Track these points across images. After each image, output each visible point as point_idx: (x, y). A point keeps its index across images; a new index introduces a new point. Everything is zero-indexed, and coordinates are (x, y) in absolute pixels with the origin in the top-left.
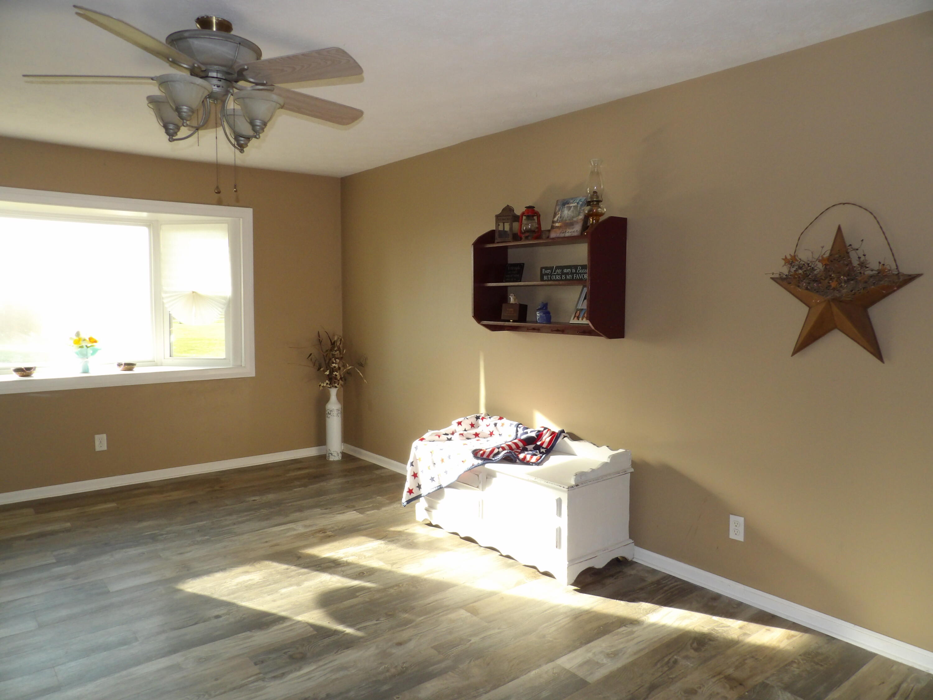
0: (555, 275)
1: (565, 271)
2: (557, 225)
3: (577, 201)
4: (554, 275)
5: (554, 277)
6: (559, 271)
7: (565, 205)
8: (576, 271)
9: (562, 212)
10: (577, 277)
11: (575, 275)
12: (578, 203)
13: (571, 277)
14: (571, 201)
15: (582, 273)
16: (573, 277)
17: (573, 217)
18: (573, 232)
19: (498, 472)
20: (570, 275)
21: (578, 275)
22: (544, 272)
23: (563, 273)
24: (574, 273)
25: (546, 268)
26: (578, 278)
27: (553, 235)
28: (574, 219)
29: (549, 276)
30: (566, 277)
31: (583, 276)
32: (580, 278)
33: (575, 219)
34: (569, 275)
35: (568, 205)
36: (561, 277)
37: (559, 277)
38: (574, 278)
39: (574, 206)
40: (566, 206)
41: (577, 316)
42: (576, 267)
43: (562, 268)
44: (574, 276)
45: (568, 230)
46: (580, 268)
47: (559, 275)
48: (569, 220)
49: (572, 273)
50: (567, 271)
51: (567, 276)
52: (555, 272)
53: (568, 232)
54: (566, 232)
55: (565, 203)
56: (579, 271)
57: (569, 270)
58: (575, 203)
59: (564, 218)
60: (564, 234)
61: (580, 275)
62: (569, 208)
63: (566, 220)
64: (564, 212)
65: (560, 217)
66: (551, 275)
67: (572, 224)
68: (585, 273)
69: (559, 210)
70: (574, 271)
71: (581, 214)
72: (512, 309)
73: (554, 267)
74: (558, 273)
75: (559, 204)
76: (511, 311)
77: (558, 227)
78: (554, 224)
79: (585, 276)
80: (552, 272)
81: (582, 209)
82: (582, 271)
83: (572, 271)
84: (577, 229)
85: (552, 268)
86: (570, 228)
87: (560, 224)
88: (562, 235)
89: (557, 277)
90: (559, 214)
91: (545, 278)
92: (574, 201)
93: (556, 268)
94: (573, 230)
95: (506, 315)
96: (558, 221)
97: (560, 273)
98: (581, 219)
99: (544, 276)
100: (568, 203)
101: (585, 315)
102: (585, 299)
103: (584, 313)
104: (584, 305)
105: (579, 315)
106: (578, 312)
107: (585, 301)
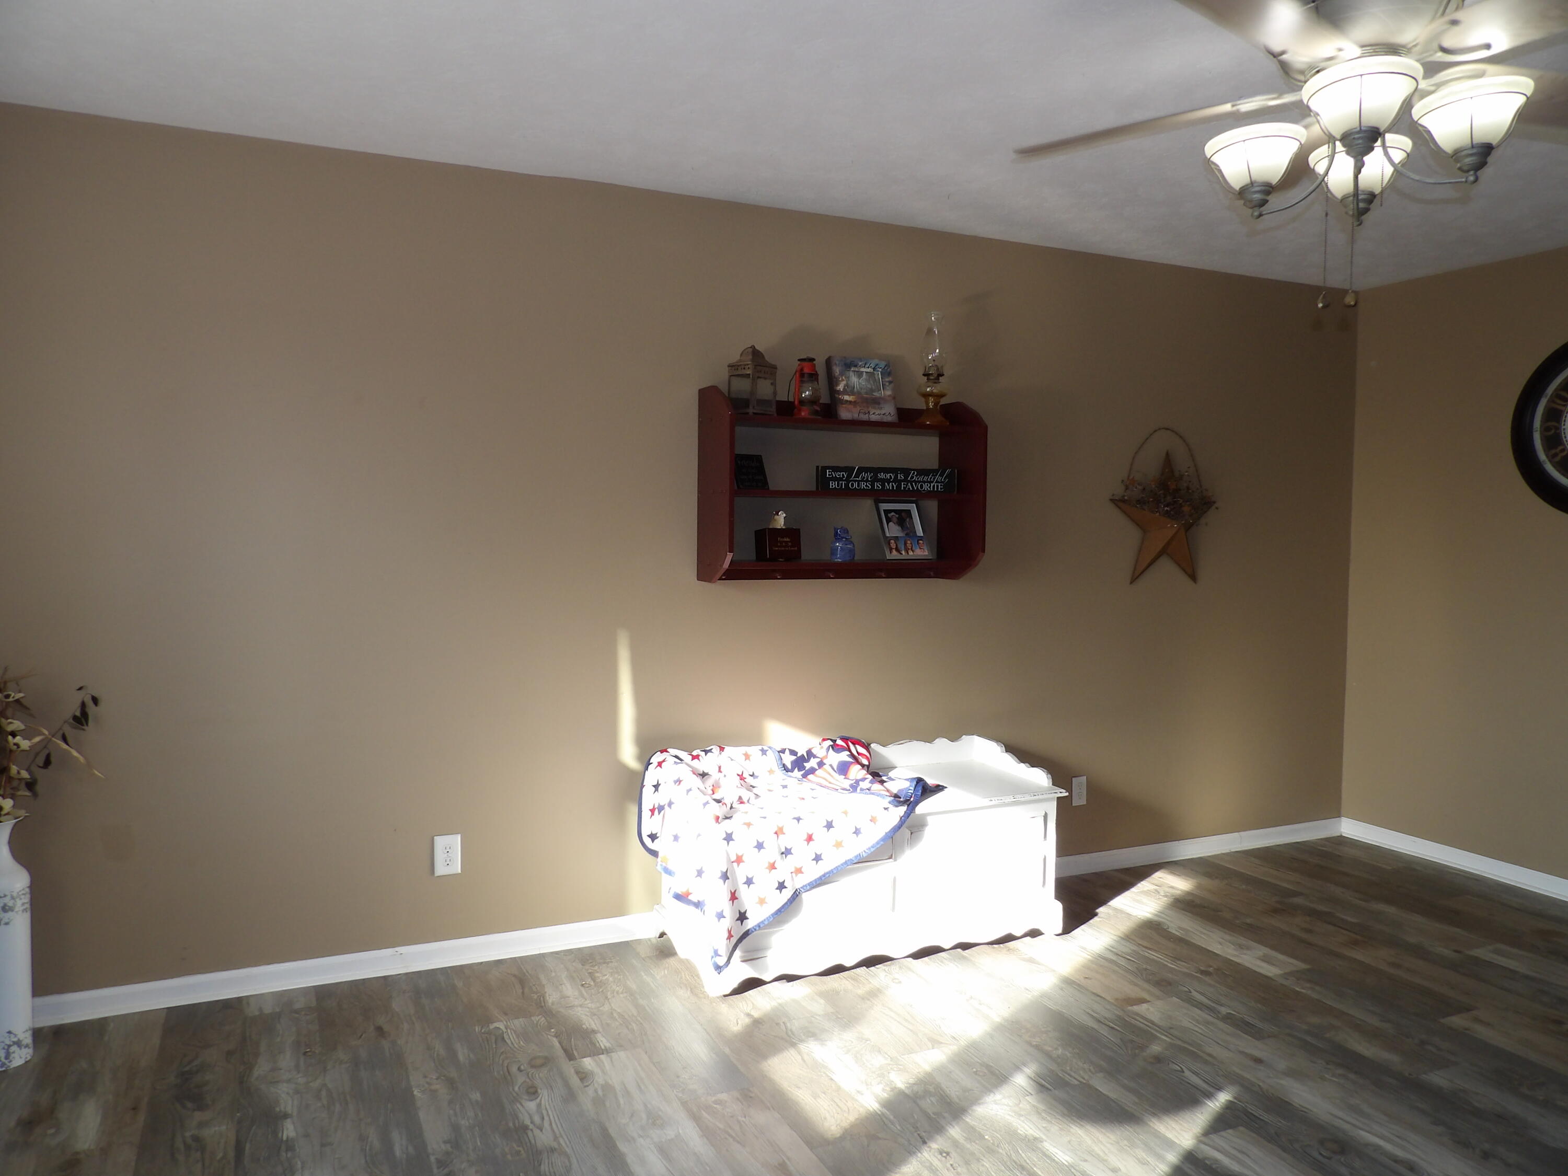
0: (859, 481)
1: (882, 476)
2: (847, 398)
3: (873, 366)
4: (855, 481)
5: (856, 485)
6: (869, 476)
7: (850, 368)
8: (906, 477)
9: (848, 378)
10: (908, 487)
11: (904, 484)
12: (874, 369)
13: (895, 486)
14: (860, 363)
15: (919, 482)
16: (899, 487)
17: (872, 391)
18: (884, 414)
19: (930, 814)
20: (893, 484)
21: (909, 484)
22: (829, 475)
23: (875, 479)
24: (901, 481)
25: (836, 469)
26: (911, 489)
27: (845, 414)
28: (874, 394)
29: (843, 482)
30: (883, 485)
31: (922, 487)
32: (915, 488)
33: (876, 394)
34: (891, 484)
35: (857, 369)
36: (873, 486)
37: (866, 486)
38: (902, 489)
39: (867, 373)
40: (852, 369)
41: (894, 547)
42: (906, 471)
43: (876, 471)
44: (902, 486)
45: (872, 411)
46: (914, 473)
47: (867, 481)
48: (866, 393)
49: (896, 480)
50: (886, 476)
51: (886, 484)
52: (857, 476)
53: (873, 414)
54: (869, 412)
55: (849, 365)
56: (912, 477)
57: (890, 476)
58: (868, 368)
59: (856, 390)
60: (867, 415)
61: (914, 484)
62: (860, 374)
63: (859, 393)
64: (850, 379)
65: (847, 385)
66: (848, 481)
67: (876, 402)
68: (924, 482)
69: (842, 374)
70: (901, 476)
71: (888, 388)
72: (788, 540)
73: (855, 468)
74: (864, 478)
75: (837, 363)
76: (786, 542)
77: (850, 402)
78: (839, 394)
79: (926, 487)
80: (849, 476)
81: (887, 380)
82: (918, 479)
83: (896, 477)
84: (887, 412)
85: (850, 470)
86: (874, 408)
87: (852, 397)
88: (864, 417)
89: (863, 485)
90: (843, 380)
91: (833, 485)
92: (865, 364)
93: (861, 470)
94: (883, 412)
95: (777, 549)
96: (845, 392)
97: (869, 479)
98: (889, 396)
99: (831, 482)
100: (856, 366)
101: (909, 546)
102: (889, 520)
103: (905, 544)
104: (893, 530)
105: (897, 545)
106: (892, 541)
107: (891, 524)
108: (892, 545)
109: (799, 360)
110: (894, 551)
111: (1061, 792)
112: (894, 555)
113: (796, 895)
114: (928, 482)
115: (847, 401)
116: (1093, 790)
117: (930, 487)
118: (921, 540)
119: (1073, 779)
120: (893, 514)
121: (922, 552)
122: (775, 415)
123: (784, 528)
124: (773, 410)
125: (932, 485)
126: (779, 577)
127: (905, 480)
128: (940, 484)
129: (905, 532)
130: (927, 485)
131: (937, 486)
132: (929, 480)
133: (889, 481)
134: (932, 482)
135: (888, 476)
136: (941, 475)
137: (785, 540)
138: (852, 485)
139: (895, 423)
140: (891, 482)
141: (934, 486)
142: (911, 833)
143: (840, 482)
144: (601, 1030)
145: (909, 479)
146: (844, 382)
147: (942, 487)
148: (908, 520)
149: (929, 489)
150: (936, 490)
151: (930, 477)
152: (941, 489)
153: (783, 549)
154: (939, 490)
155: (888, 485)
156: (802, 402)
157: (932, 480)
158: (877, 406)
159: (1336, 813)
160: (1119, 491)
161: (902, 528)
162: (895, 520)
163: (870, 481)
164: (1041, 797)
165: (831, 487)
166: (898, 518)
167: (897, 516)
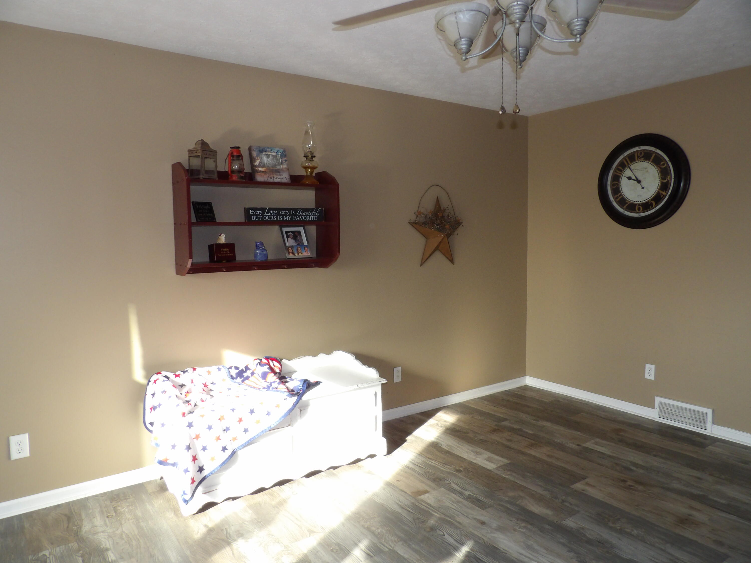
0: (269, 216)
1: (282, 212)
2: (261, 169)
3: (276, 151)
4: (267, 216)
5: (267, 218)
6: (275, 212)
7: (262, 152)
8: (296, 213)
9: (261, 158)
10: (297, 218)
11: (295, 217)
12: (277, 153)
13: (290, 218)
14: (268, 150)
15: (303, 215)
16: (292, 218)
17: (275, 165)
18: (282, 178)
19: (310, 400)
20: (289, 217)
21: (298, 217)
22: (252, 212)
23: (278, 214)
24: (293, 215)
25: (255, 209)
26: (299, 219)
27: (259, 178)
28: (276, 167)
29: (260, 216)
30: (283, 218)
31: (305, 218)
32: (301, 219)
33: (278, 167)
34: (287, 217)
35: (266, 153)
36: (277, 218)
37: (274, 218)
38: (294, 219)
39: (272, 155)
40: (264, 153)
41: (291, 252)
42: (296, 210)
43: (278, 210)
45: (275, 177)
46: (300, 211)
47: (274, 215)
48: (272, 167)
49: (290, 215)
50: (284, 213)
51: (285, 217)
52: (268, 213)
55: (261, 151)
56: (299, 213)
57: (287, 212)
58: (273, 152)
59: (266, 165)
60: (272, 179)
61: (300, 216)
62: (268, 156)
63: (268, 166)
64: (263, 159)
65: (261, 162)
66: (262, 215)
67: (278, 171)
68: (306, 216)
69: (257, 156)
70: (293, 213)
71: (284, 164)
72: (228, 250)
73: (267, 209)
74: (272, 214)
75: (255, 149)
76: (226, 251)
77: (263, 172)
78: (256, 167)
79: (307, 218)
80: (263, 213)
81: (284, 159)
82: (302, 214)
83: (290, 213)
84: (284, 177)
85: (263, 210)
86: (277, 175)
87: (263, 169)
88: (271, 180)
89: (272, 218)
90: (258, 159)
91: (254, 218)
92: (271, 150)
93: (270, 209)
94: (282, 177)
95: (221, 255)
96: (259, 166)
97: (275, 215)
98: (285, 168)
99: (253, 217)
100: (266, 151)
101: (299, 251)
102: (288, 237)
103: (297, 250)
104: (290, 242)
105: (292, 250)
106: (290, 248)
107: (289, 239)
108: (289, 250)
109: (231, 148)
110: (291, 254)
111: (383, 381)
112: (291, 256)
113: (234, 453)
114: (308, 215)
115: (260, 171)
116: (405, 373)
117: (309, 218)
118: (306, 247)
119: (394, 369)
120: (290, 233)
121: (306, 254)
122: (217, 179)
123: (225, 243)
124: (215, 176)
125: (311, 217)
126: (225, 271)
127: (295, 215)
128: (315, 217)
129: (297, 243)
130: (308, 217)
131: (314, 218)
132: (309, 214)
133: (286, 216)
134: (311, 216)
135: (286, 212)
136: (316, 212)
137: (226, 250)
138: (265, 218)
139: (289, 183)
140: (288, 216)
141: (312, 218)
142: (301, 411)
143: (258, 216)
144: (112, 548)
145: (297, 214)
146: (259, 161)
147: (316, 218)
148: (299, 236)
149: (309, 219)
150: (313, 220)
151: (309, 213)
152: (316, 219)
153: (224, 255)
154: (315, 219)
155: (286, 217)
156: (233, 171)
157: (310, 214)
158: (278, 174)
159: (522, 373)
160: (413, 218)
161: (295, 241)
162: (291, 236)
163: (275, 216)
164: (372, 384)
165: (253, 219)
166: (293, 236)
167: (293, 234)
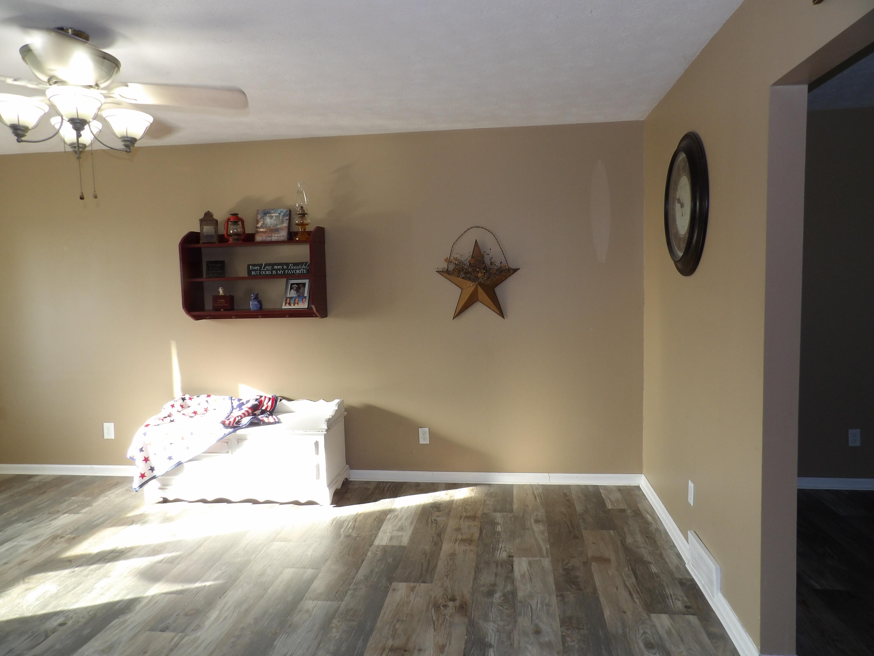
1: (276, 267)
2: (262, 230)
3: (279, 212)
4: (263, 271)
5: (264, 272)
6: (270, 268)
7: (266, 215)
8: (288, 267)
9: (264, 220)
11: (287, 271)
12: (279, 214)
13: (282, 272)
14: (272, 212)
15: (295, 269)
16: (284, 272)
17: (277, 225)
18: (280, 236)
19: (249, 435)
20: (282, 271)
21: (289, 271)
22: (251, 268)
23: (273, 269)
24: (285, 269)
25: (254, 265)
26: (290, 273)
27: (258, 238)
28: (277, 226)
29: (258, 272)
30: (277, 272)
31: (296, 272)
32: (293, 273)
33: (279, 226)
34: (280, 271)
35: (270, 215)
36: (272, 272)
37: (269, 273)
38: (286, 273)
39: (275, 216)
40: (267, 215)
41: (288, 302)
42: (287, 264)
43: (273, 265)
44: (286, 272)
45: (273, 235)
46: (291, 265)
47: (269, 270)
48: (273, 227)
49: (283, 269)
50: (278, 267)
51: (278, 271)
52: (264, 268)
53: (274, 237)
54: (272, 236)
55: (266, 213)
56: (291, 267)
57: (280, 267)
58: (276, 213)
59: (268, 225)
60: (271, 237)
61: (292, 270)
62: (271, 217)
63: (269, 227)
64: (266, 220)
65: (263, 224)
66: (260, 270)
67: (277, 230)
68: (297, 269)
69: (261, 218)
70: (285, 267)
71: (285, 223)
72: (223, 300)
73: (263, 264)
74: (268, 269)
75: (260, 213)
76: (222, 302)
77: (263, 232)
78: (258, 229)
79: (298, 272)
80: (261, 268)
81: (285, 218)
82: (294, 268)
83: (283, 267)
84: (283, 235)
85: (260, 265)
86: (276, 234)
87: (264, 229)
88: (269, 239)
89: (267, 273)
90: (261, 221)
91: (253, 273)
92: (275, 212)
93: (266, 265)
94: (280, 235)
95: (217, 305)
96: (262, 227)
97: (270, 269)
98: (285, 226)
99: (252, 272)
100: (270, 213)
101: (296, 302)
102: (291, 288)
103: (295, 300)
104: (293, 294)
105: (290, 301)
106: (288, 299)
107: (292, 290)
108: (287, 301)
110: (287, 304)
112: (288, 307)
113: (180, 464)
115: (261, 231)
117: (300, 272)
118: (304, 298)
119: (419, 429)
120: (295, 285)
121: (303, 305)
122: (217, 242)
124: (215, 240)
125: (301, 270)
127: (287, 269)
128: (305, 270)
129: (298, 294)
130: (299, 271)
131: (304, 271)
132: (299, 268)
133: (279, 270)
134: (301, 269)
135: (279, 267)
136: (305, 265)
137: (222, 301)
138: (262, 273)
139: (285, 241)
140: (281, 270)
141: (302, 271)
142: (238, 442)
143: (257, 272)
145: (289, 268)
146: (262, 222)
147: (306, 271)
148: (302, 288)
149: (299, 273)
150: (303, 273)
151: (299, 266)
152: (305, 272)
153: (220, 305)
154: (305, 273)
155: (279, 271)
156: (230, 235)
157: (301, 268)
158: (277, 232)
159: (639, 471)
161: (297, 293)
162: (295, 288)
163: (270, 270)
165: (252, 274)
166: (297, 288)
167: (297, 286)
